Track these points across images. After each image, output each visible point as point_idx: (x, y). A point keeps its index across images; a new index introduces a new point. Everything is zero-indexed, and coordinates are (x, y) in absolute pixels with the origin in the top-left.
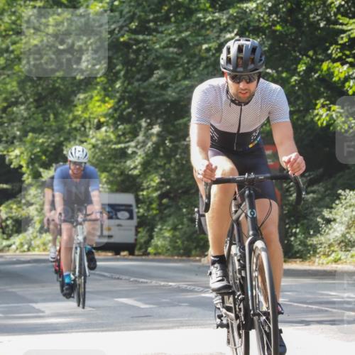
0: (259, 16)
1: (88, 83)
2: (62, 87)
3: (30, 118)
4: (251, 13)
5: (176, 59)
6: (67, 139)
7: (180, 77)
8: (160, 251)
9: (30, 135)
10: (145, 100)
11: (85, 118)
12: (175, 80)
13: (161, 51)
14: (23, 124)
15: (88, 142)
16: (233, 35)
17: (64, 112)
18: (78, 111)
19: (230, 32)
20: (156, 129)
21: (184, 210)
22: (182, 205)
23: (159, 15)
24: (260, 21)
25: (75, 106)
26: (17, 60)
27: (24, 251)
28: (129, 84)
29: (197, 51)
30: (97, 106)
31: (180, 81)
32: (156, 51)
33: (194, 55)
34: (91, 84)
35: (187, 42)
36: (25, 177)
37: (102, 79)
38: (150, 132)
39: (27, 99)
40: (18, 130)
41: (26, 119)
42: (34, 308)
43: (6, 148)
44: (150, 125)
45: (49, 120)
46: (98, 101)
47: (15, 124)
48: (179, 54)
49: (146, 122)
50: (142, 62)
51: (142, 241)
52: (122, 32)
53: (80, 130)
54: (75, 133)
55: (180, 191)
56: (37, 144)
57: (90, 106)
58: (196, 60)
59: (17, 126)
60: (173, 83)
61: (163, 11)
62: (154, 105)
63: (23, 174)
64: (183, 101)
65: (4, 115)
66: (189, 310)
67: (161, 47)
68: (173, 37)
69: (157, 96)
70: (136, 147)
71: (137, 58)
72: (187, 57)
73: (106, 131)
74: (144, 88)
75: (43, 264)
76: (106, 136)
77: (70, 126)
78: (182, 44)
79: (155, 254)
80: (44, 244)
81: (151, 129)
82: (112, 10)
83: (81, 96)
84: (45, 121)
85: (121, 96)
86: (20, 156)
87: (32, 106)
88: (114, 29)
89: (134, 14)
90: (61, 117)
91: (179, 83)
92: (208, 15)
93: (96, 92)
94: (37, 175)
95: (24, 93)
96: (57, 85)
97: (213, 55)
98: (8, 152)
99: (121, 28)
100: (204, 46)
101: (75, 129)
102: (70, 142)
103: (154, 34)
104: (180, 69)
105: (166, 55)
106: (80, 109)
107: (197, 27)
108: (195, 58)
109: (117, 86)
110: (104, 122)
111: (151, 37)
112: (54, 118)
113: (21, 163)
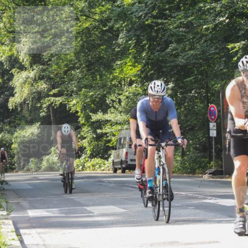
0: (243, 5)
1: (123, 53)
2: (105, 56)
3: (83, 78)
4: (237, 3)
5: (185, 36)
6: (109, 93)
7: (187, 49)
9: (83, 89)
10: (162, 65)
11: (121, 78)
12: (184, 50)
13: (174, 30)
14: (79, 82)
15: (123, 94)
16: (225, 18)
17: (106, 73)
18: (116, 73)
19: (223, 17)
20: (171, 85)
21: (191, 141)
22: (189, 138)
23: (173, 5)
24: (244, 9)
25: (114, 69)
27: (80, 171)
28: (151, 54)
29: (199, 30)
30: (129, 69)
31: (187, 51)
32: (171, 30)
33: (197, 33)
34: (125, 54)
35: (192, 24)
36: (80, 119)
37: (133, 50)
39: (81, 65)
40: (75, 87)
41: (80, 79)
42: (86, 210)
43: (67, 99)
44: (167, 83)
45: (96, 79)
46: (131, 66)
47: (73, 82)
48: (186, 33)
49: (163, 80)
50: (161, 38)
52: (147, 18)
53: (118, 86)
54: (114, 88)
55: (187, 128)
56: (88, 96)
57: (125, 69)
58: (198, 36)
59: (74, 83)
60: (183, 53)
61: (175, 2)
62: (169, 68)
63: (79, 117)
64: (189, 65)
65: (65, 76)
66: (194, 211)
67: (173, 28)
68: (183, 20)
69: (171, 62)
71: (157, 36)
72: (192, 34)
73: (136, 87)
74: (162, 57)
75: (92, 180)
76: (136, 90)
77: (111, 83)
78: (189, 25)
80: (93, 166)
81: (167, 85)
82: (140, 3)
83: (119, 63)
84: (93, 80)
85: (146, 62)
86: (76, 104)
87: (84, 70)
88: (141, 16)
89: (155, 5)
90: (105, 77)
91: (187, 53)
92: (207, 4)
93: (128, 59)
94: (88, 118)
95: (79, 61)
96: (102, 55)
97: (211, 32)
98: (68, 102)
99: (146, 14)
100: (204, 27)
101: (114, 85)
102: (111, 95)
103: (169, 18)
104: (188, 43)
105: (177, 33)
106: (118, 72)
107: (200, 13)
108: (198, 35)
109: (143, 55)
110: (134, 81)
111: (167, 21)
112: (100, 78)
113: (77, 110)
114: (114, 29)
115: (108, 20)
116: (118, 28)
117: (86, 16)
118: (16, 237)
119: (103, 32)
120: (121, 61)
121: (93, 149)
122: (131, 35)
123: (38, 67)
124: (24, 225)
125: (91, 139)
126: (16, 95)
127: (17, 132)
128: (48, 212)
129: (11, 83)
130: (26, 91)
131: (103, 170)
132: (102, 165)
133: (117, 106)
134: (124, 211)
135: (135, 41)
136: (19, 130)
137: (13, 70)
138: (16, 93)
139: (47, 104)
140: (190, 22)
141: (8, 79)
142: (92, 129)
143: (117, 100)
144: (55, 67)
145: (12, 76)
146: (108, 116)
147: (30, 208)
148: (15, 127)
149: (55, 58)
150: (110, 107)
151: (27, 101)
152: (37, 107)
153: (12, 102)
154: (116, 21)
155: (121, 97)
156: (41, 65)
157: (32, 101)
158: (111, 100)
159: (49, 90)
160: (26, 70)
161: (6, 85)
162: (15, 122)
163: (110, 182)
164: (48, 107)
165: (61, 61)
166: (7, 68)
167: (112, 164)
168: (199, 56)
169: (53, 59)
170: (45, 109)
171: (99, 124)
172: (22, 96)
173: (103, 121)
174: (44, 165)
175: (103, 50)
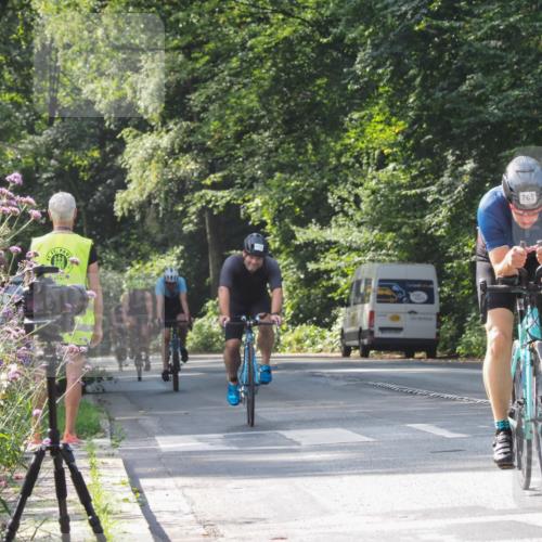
1: (366, 94)
2: (325, 101)
3: (277, 149)
5: (501, 57)
6: (334, 182)
7: (505, 86)
8: (474, 351)
9: (278, 175)
10: (452, 121)
11: (361, 148)
12: (498, 89)
13: (477, 45)
14: (268, 158)
15: (365, 185)
17: (329, 139)
18: (349, 138)
20: (469, 166)
25: (346, 130)
26: (258, 61)
28: (427, 97)
29: (533, 44)
30: (378, 131)
31: (504, 91)
32: (470, 45)
33: (528, 51)
34: (370, 97)
35: (518, 30)
36: (270, 239)
37: (387, 88)
38: (460, 169)
39: (273, 120)
40: (260, 169)
41: (270, 151)
42: (285, 437)
43: (241, 195)
44: (461, 160)
45: (306, 152)
46: (381, 122)
47: (256, 159)
48: (505, 50)
49: (453, 154)
50: (449, 63)
51: (448, 335)
52: (418, 16)
53: (353, 166)
54: (346, 171)
56: (288, 189)
57: (368, 130)
58: (530, 58)
59: (258, 162)
60: (496, 95)
62: (466, 129)
63: (268, 234)
64: (509, 122)
65: (238, 146)
67: (476, 39)
68: (497, 22)
70: (439, 192)
71: (440, 58)
72: (517, 53)
74: (451, 102)
76: (393, 176)
77: (338, 161)
78: (510, 35)
79: (467, 356)
80: (299, 341)
81: (462, 165)
83: (356, 115)
84: (299, 154)
85: (415, 115)
86: (262, 207)
87: (280, 131)
88: (406, 13)
90: (324, 147)
91: (505, 94)
93: (377, 108)
94: (288, 237)
95: (269, 112)
96: (318, 98)
98: (244, 201)
99: (416, 10)
101: (346, 165)
102: (337, 185)
103: (468, 18)
104: (507, 72)
105: (484, 52)
106: (353, 135)
107: (534, 7)
108: (530, 54)
109: (411, 100)
110: (389, 155)
111: (462, 23)
112: (313, 150)
113: (264, 218)
114: (346, 41)
115: (333, 20)
116: (355, 39)
117: (283, 12)
118: (132, 494)
119: (322, 49)
120: (359, 111)
121: (298, 304)
122: (381, 55)
123: (179, 126)
124: (149, 470)
125: (293, 282)
126: (131, 186)
127: (132, 266)
128: (200, 440)
129: (119, 160)
130: (153, 176)
131: (321, 351)
132: (318, 339)
133: (351, 212)
134: (367, 439)
135: (392, 68)
136: (138, 263)
137: (125, 132)
138: (130, 181)
139: (199, 205)
140: (512, 26)
141: (112, 151)
142: (295, 261)
143: (352, 199)
144: (214, 125)
145: (122, 143)
146: (331, 234)
147: (162, 433)
148: (129, 256)
149: (216, 105)
150: (336, 214)
151: (155, 198)
152: (177, 212)
153: (123, 202)
154: (350, 24)
155: (359, 191)
156: (186, 120)
157: (166, 199)
158: (339, 198)
159: (203, 176)
160: (152, 131)
161: (109, 164)
162: (128, 245)
163: (335, 377)
164: (201, 213)
165: (228, 112)
166: (112, 126)
167: (339, 337)
168: (532, 102)
169: (211, 108)
170: (193, 217)
171: (313, 250)
172: (144, 189)
173: (320, 244)
174: (192, 339)
175: (320, 87)
